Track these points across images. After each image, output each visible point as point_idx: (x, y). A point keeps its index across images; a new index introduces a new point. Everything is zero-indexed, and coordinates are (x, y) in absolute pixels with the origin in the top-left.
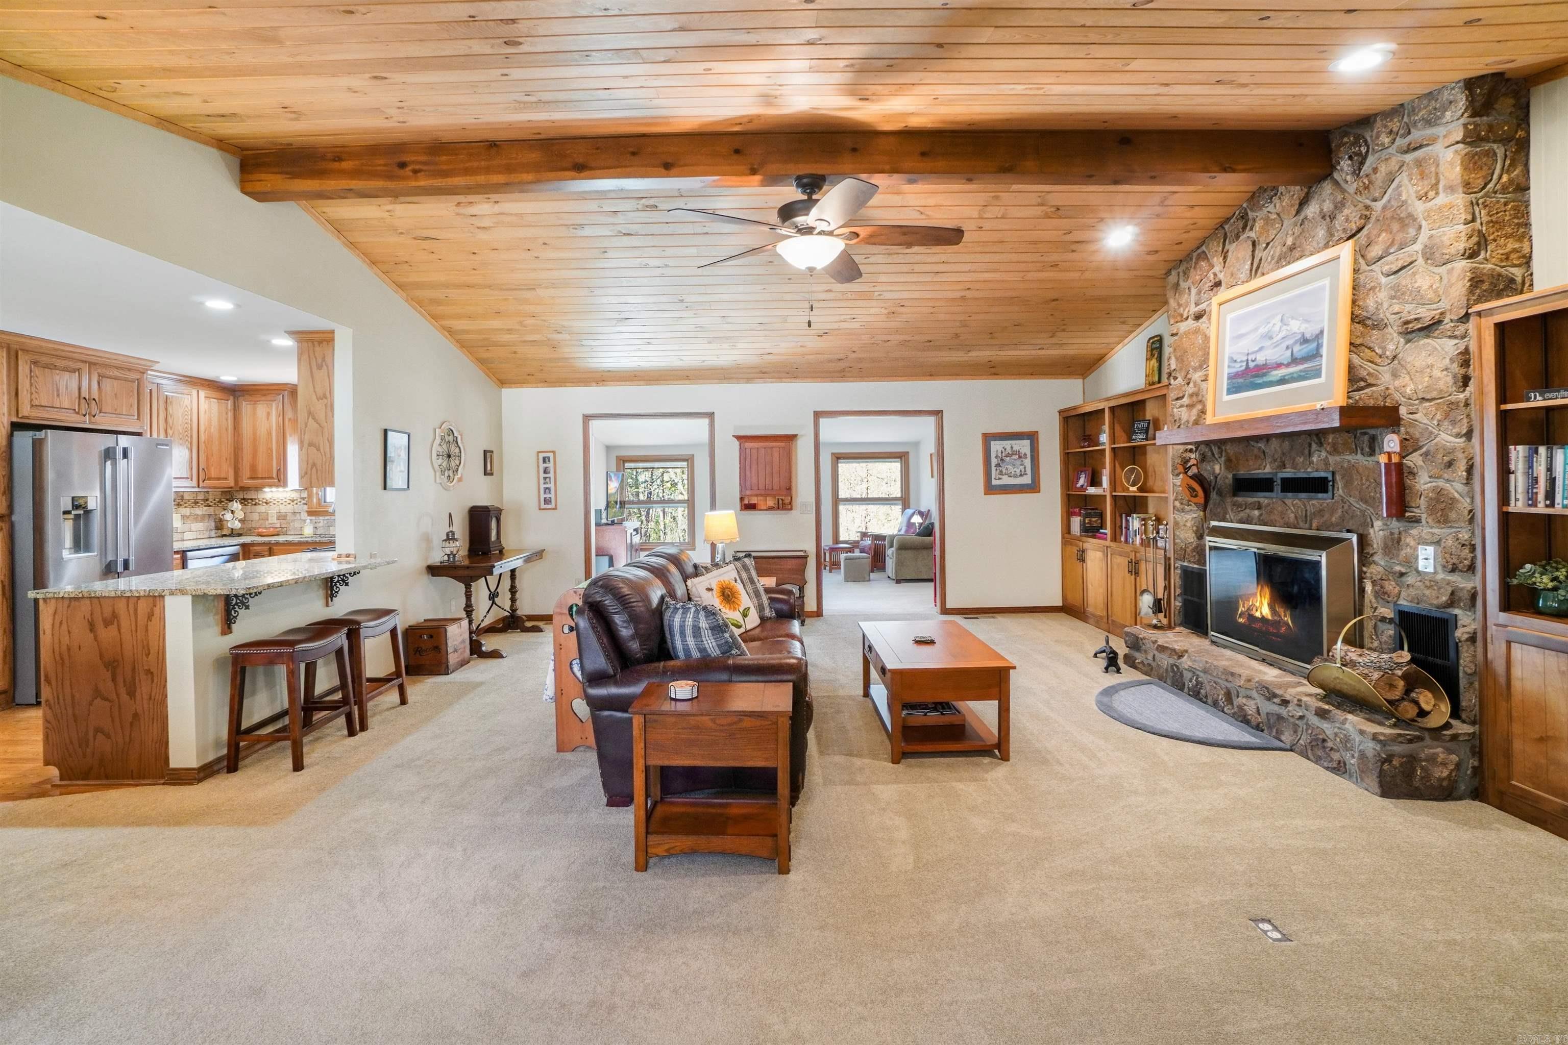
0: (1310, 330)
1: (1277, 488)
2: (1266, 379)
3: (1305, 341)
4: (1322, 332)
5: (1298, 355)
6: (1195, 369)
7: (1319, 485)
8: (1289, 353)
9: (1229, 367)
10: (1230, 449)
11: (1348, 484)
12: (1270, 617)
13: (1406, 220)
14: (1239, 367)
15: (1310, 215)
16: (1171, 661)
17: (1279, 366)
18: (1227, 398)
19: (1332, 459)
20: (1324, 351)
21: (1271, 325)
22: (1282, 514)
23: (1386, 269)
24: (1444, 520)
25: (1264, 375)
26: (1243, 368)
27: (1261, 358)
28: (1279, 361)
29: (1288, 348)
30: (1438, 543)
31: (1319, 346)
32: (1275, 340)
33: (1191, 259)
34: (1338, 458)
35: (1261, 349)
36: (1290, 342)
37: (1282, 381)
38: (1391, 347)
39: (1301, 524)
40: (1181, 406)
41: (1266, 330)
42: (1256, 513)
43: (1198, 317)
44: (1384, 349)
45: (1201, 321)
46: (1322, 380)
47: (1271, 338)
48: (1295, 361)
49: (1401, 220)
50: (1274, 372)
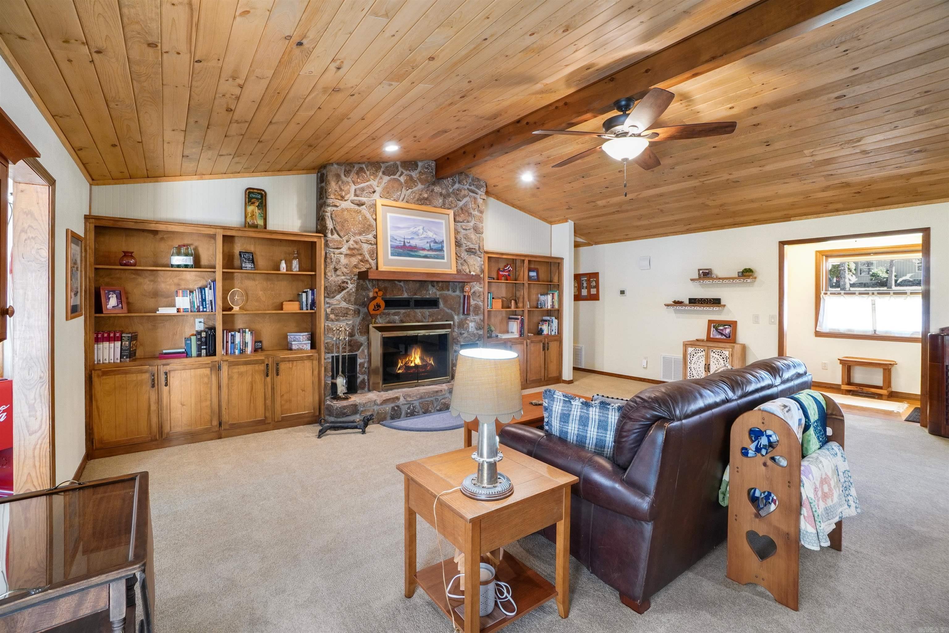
0: (438, 239)
1: (412, 303)
2: (416, 253)
3: (436, 242)
4: (443, 241)
5: (434, 248)
6: (355, 234)
7: (433, 303)
8: (428, 245)
9: (391, 241)
10: (382, 285)
11: (445, 302)
12: (420, 364)
13: (470, 214)
14: (397, 243)
15: (435, 190)
16: (393, 405)
17: (424, 249)
18: (391, 257)
19: (438, 293)
20: (445, 249)
21: (418, 229)
22: (414, 317)
23: (464, 227)
24: (477, 314)
25: (415, 251)
26: (402, 244)
27: (413, 243)
28: (424, 247)
29: (427, 242)
30: (475, 321)
31: (442, 247)
32: (420, 237)
33: (354, 167)
34: (441, 292)
35: (412, 238)
36: (429, 241)
37: (426, 257)
38: (463, 255)
39: (424, 320)
40: (341, 254)
41: (415, 230)
42: (397, 317)
43: (361, 204)
44: (461, 254)
45: (362, 207)
46: (445, 261)
47: (418, 235)
48: (431, 249)
49: (469, 213)
50: (421, 252)
